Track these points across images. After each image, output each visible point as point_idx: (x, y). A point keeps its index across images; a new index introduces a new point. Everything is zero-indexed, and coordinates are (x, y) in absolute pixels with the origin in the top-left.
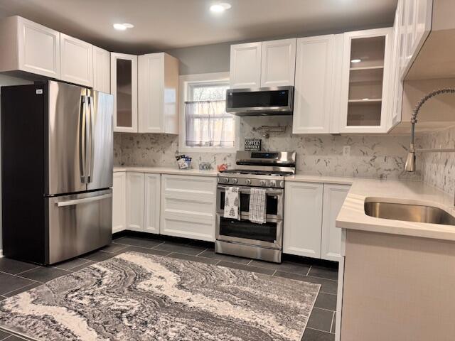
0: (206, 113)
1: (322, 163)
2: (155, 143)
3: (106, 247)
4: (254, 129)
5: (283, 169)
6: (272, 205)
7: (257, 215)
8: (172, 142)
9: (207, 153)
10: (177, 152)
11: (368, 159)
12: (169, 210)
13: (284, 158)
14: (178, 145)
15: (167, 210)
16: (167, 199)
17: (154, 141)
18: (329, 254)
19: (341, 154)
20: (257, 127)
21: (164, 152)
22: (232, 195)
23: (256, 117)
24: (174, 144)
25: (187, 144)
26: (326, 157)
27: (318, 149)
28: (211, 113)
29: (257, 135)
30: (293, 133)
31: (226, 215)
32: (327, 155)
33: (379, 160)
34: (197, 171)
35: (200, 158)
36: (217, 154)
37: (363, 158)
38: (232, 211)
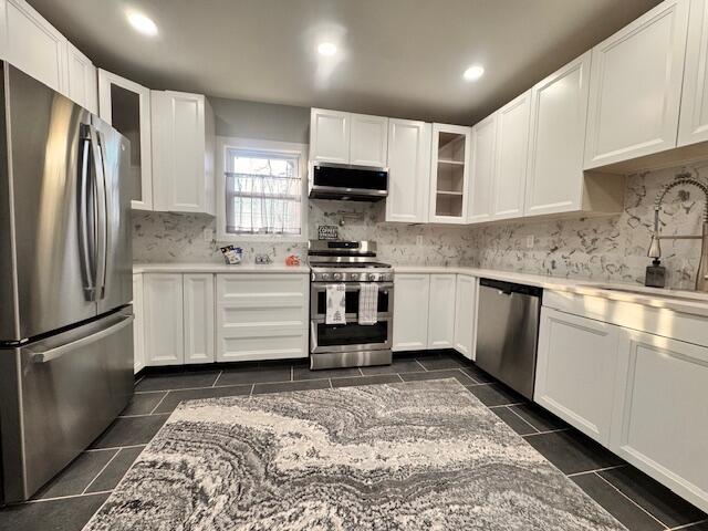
0: (259, 190)
1: (398, 253)
2: (173, 228)
3: (127, 408)
4: (326, 214)
5: (361, 260)
6: (384, 302)
7: (368, 315)
8: (204, 227)
9: (263, 243)
10: (214, 241)
11: (438, 247)
12: (229, 325)
13: (364, 248)
14: (215, 232)
15: (227, 325)
16: (228, 310)
17: (171, 225)
18: (435, 343)
19: (415, 243)
20: (329, 212)
21: (190, 242)
22: (336, 295)
23: (327, 201)
24: (208, 232)
25: (228, 231)
26: (402, 247)
27: (395, 239)
28: (267, 191)
29: (330, 221)
30: (387, 220)
31: (330, 321)
32: (402, 244)
33: (445, 249)
34: (252, 267)
35: (252, 250)
36: (277, 244)
37: (432, 247)
38: (337, 314)
